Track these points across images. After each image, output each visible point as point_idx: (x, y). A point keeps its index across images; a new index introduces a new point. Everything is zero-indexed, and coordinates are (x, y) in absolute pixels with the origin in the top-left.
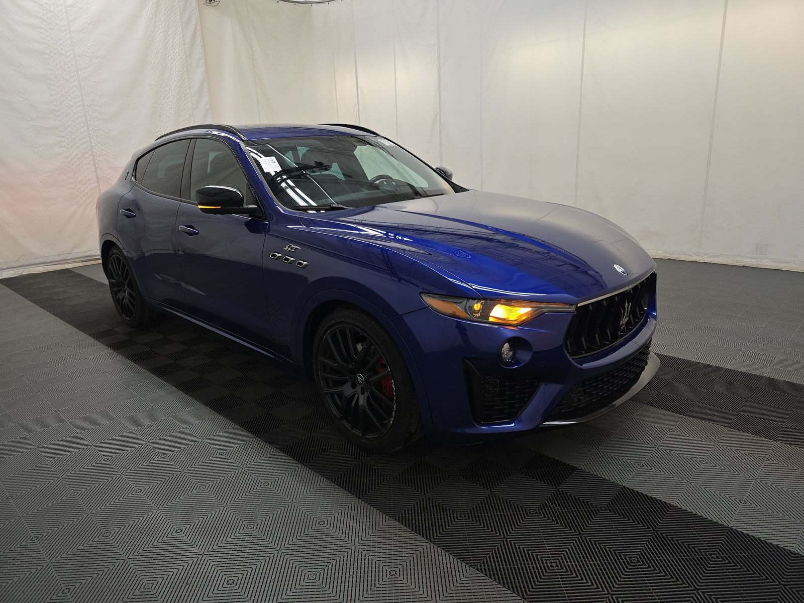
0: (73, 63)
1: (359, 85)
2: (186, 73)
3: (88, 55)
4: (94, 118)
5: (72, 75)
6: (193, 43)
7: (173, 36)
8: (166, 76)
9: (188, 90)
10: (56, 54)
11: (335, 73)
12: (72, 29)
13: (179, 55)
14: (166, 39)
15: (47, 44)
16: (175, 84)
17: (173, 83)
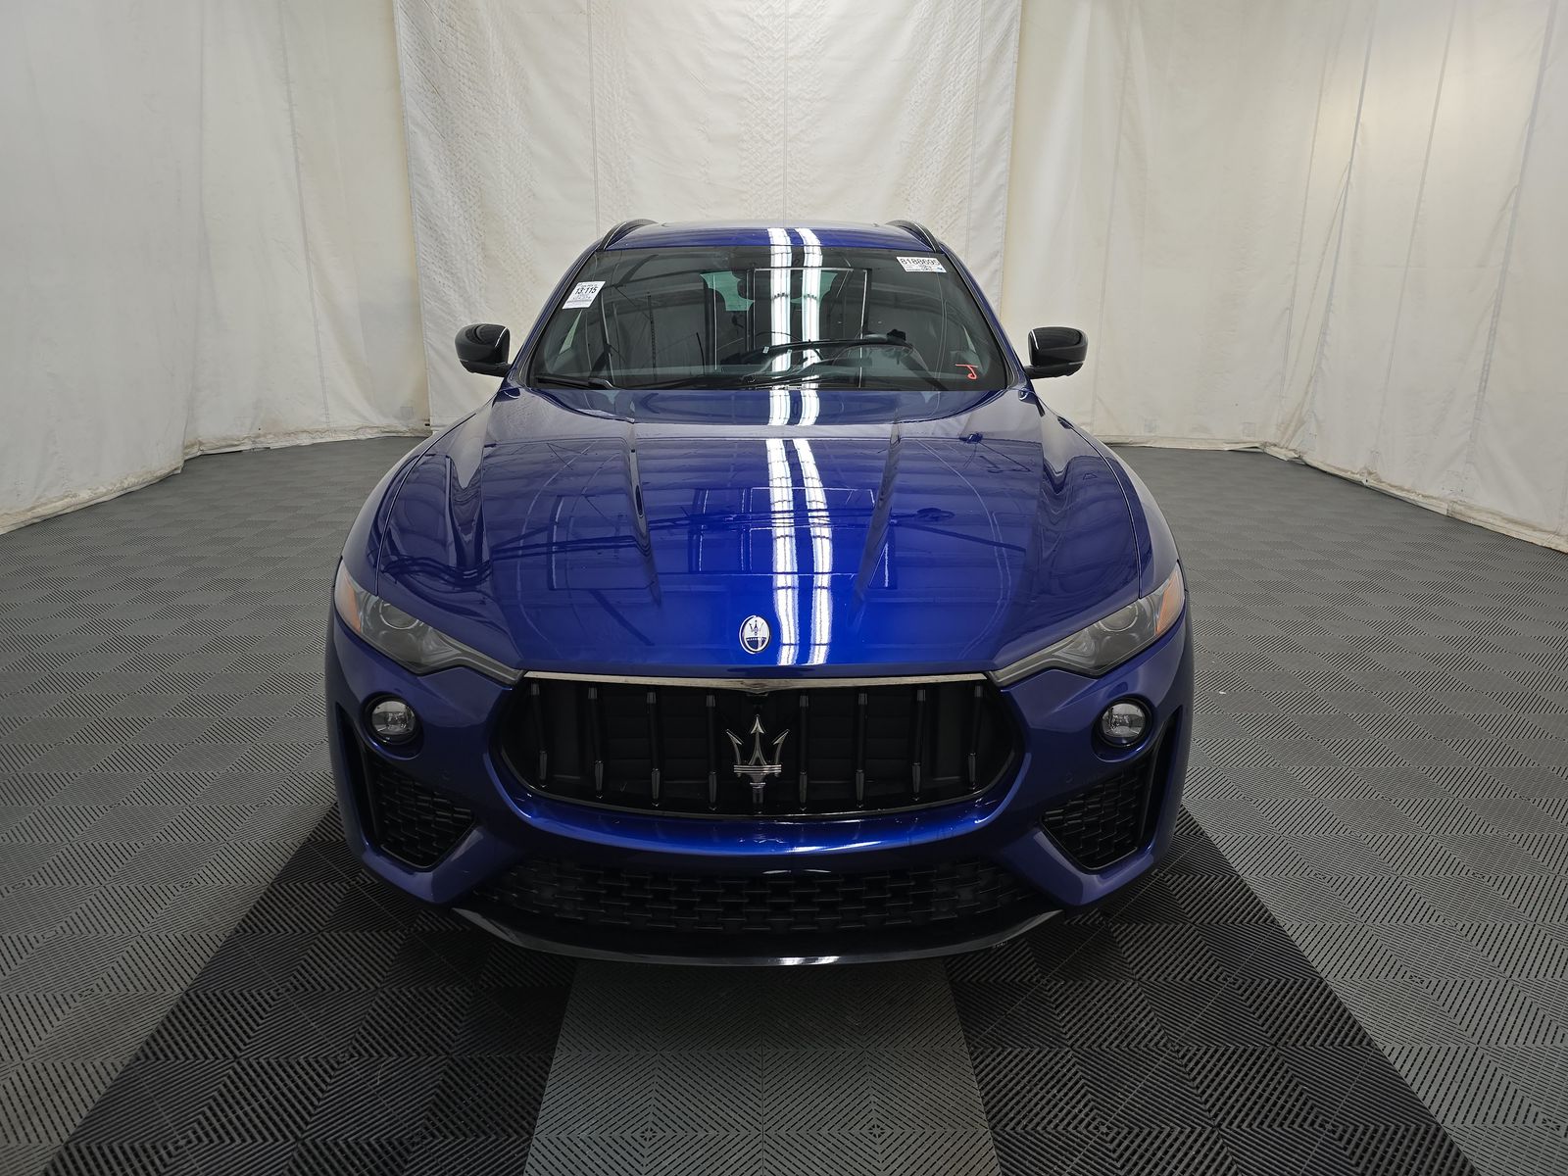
0: (781, 112)
1: (1361, 120)
2: (972, 116)
3: (807, 97)
4: (797, 204)
5: (776, 132)
6: (997, 59)
7: (962, 48)
8: (933, 126)
9: (970, 149)
10: (759, 99)
11: (1321, 95)
12: (790, 54)
13: (965, 84)
14: (947, 55)
15: (748, 83)
16: (946, 138)
17: (943, 138)
